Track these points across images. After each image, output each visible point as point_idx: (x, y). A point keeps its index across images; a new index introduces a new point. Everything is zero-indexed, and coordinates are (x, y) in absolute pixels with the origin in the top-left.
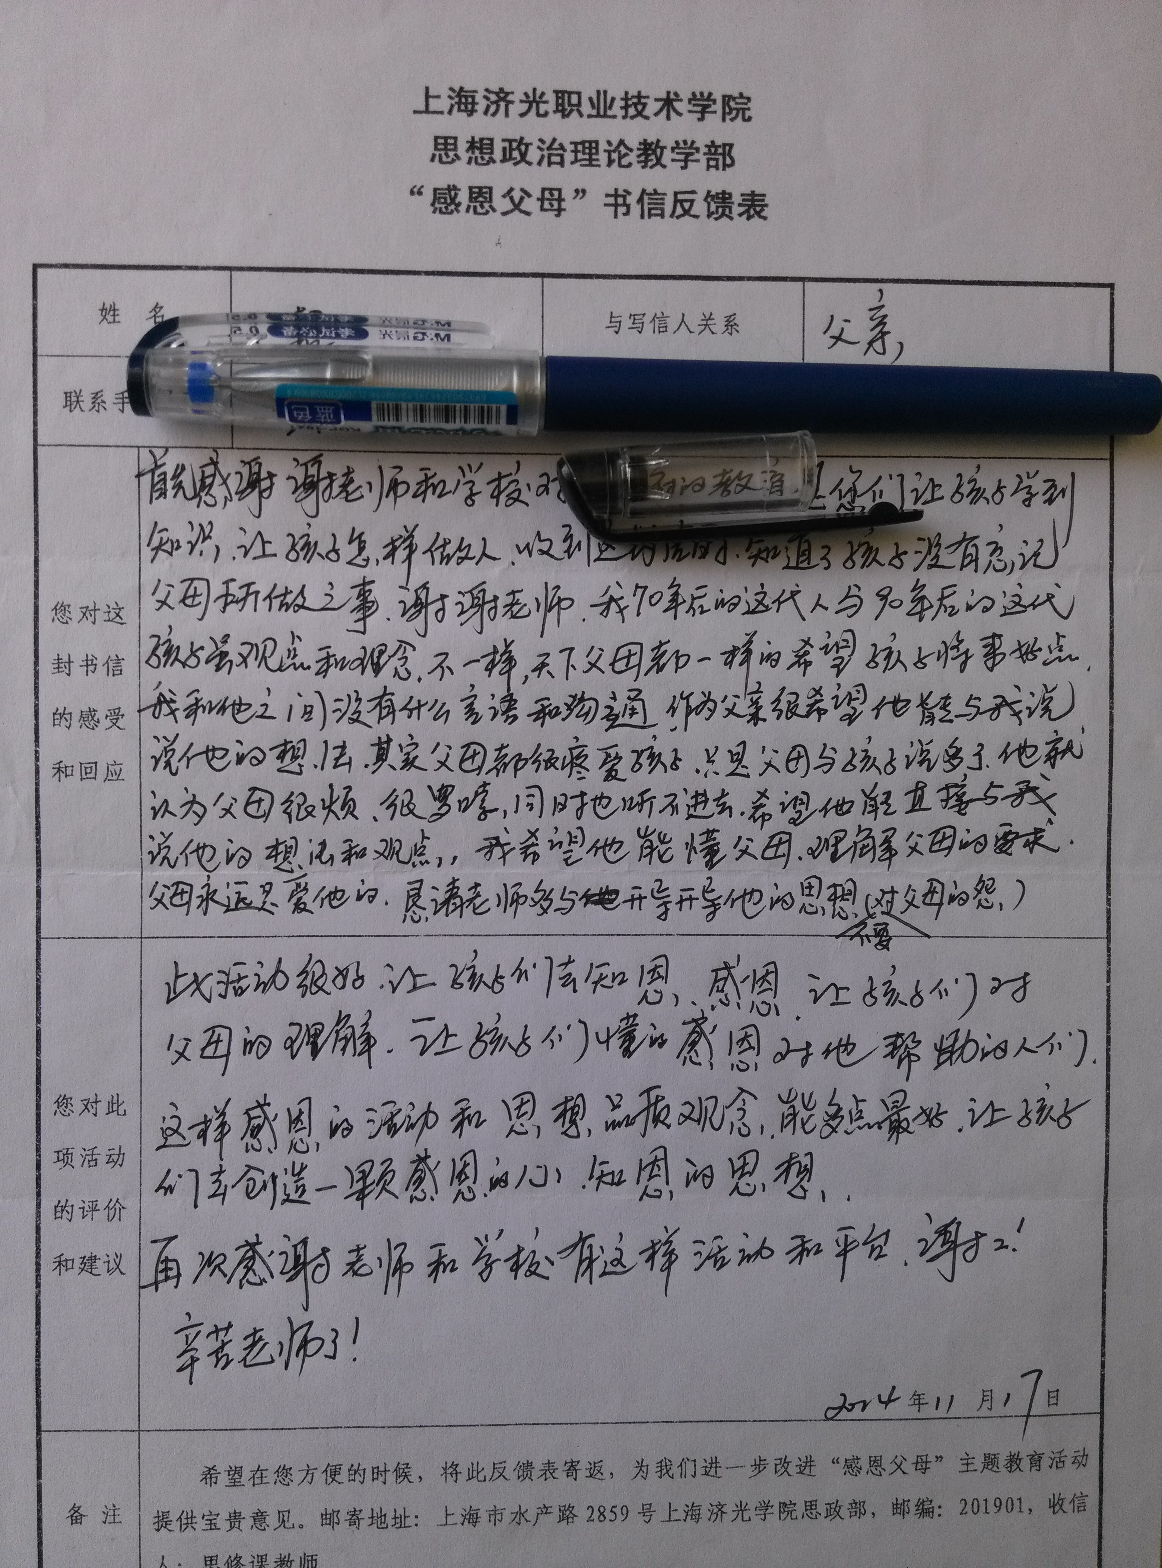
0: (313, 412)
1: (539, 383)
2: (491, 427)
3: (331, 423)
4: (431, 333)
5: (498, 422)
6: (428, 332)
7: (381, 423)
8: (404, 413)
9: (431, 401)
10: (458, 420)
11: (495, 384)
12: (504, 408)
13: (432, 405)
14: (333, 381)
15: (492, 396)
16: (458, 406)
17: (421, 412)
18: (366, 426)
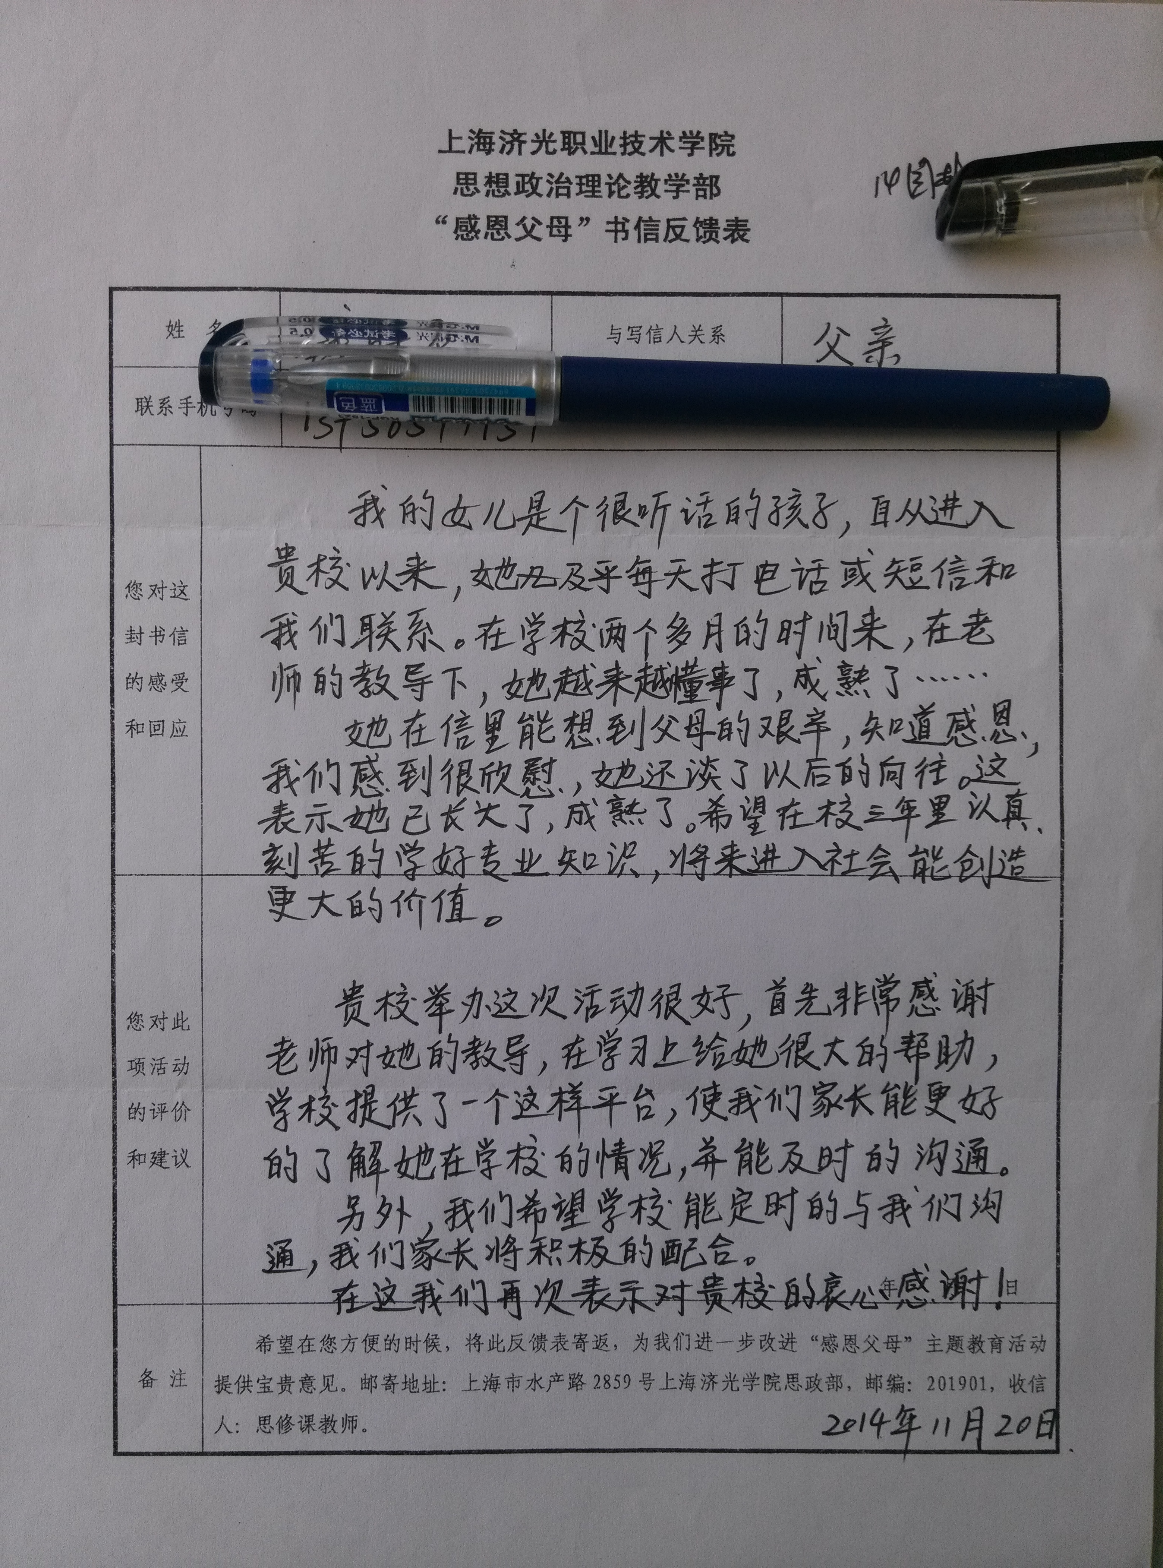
0: (358, 403)
1: (554, 380)
2: (512, 418)
3: (374, 412)
4: (461, 335)
5: (518, 413)
6: (459, 335)
7: (417, 413)
8: (437, 403)
9: (460, 394)
10: (483, 411)
11: (516, 380)
12: (523, 401)
13: (461, 398)
14: (375, 376)
15: (513, 391)
16: (484, 398)
17: (452, 405)
18: (403, 416)
